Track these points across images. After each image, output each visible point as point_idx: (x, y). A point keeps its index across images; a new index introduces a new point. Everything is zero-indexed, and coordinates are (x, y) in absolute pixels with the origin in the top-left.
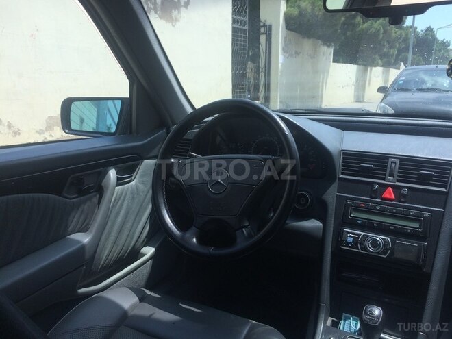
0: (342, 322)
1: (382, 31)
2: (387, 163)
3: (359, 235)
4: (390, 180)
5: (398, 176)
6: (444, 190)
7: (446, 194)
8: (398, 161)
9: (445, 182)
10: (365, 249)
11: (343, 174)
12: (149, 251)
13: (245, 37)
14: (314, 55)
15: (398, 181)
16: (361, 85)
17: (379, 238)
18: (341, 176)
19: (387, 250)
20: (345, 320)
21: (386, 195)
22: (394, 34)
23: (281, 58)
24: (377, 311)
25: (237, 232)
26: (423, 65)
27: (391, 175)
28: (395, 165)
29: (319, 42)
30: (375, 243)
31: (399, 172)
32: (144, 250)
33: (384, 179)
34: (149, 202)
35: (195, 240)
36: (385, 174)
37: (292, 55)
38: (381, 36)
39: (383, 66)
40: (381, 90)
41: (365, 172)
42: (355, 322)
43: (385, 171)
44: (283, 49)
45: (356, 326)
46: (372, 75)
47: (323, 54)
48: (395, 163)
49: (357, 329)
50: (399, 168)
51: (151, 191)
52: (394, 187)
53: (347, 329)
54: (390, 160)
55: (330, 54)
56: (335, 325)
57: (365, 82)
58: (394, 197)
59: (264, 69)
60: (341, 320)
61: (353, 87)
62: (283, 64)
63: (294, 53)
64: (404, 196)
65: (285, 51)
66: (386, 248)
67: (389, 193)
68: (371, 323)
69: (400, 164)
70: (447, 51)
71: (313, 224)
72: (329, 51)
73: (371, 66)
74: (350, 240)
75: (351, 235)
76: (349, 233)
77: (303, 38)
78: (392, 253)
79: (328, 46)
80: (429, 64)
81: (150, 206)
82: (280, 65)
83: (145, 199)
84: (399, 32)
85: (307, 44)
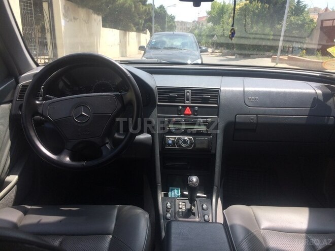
0: (170, 193)
1: (133, 6)
2: (184, 93)
3: (175, 138)
4: (188, 103)
5: (192, 100)
6: (216, 105)
7: (218, 108)
8: (190, 91)
9: (216, 98)
10: (180, 146)
11: (159, 102)
12: (13, 179)
13: (31, 3)
14: (88, 21)
15: (192, 103)
16: (123, 45)
17: (186, 138)
18: (159, 103)
19: (192, 144)
20: (171, 191)
21: (186, 112)
22: (141, 9)
23: (63, 22)
24: (194, 179)
25: (102, 148)
26: (160, 32)
27: (188, 100)
28: (188, 94)
29: (91, 11)
30: (185, 142)
31: (192, 98)
32: (8, 179)
33: (184, 103)
34: (8, 140)
35: (68, 159)
36: (184, 100)
37: (71, 20)
38: (133, 9)
39: (136, 31)
40: (141, 48)
41: (172, 99)
42: (177, 191)
43: (184, 97)
44: (63, 15)
45: (178, 193)
46: (130, 38)
47: (95, 20)
48: (189, 92)
49: (179, 195)
50: (191, 95)
51: (8, 130)
52: (190, 107)
53: (173, 196)
54: (186, 91)
55: (100, 21)
56: (166, 195)
57: (126, 42)
58: (191, 113)
59: (49, 30)
60: (169, 192)
61: (119, 46)
62: (65, 27)
63: (72, 19)
64: (196, 111)
65: (65, 16)
66: (191, 143)
67: (188, 111)
68: (194, 186)
69: (192, 93)
70: (174, 22)
71: (145, 136)
72: (98, 19)
73: (129, 31)
74: (170, 142)
75: (171, 139)
76: (169, 138)
77: (79, 7)
78: (194, 146)
79: (98, 14)
80: (164, 31)
81: (9, 142)
82: (63, 28)
83: (4, 137)
84: (144, 7)
85: (82, 13)
